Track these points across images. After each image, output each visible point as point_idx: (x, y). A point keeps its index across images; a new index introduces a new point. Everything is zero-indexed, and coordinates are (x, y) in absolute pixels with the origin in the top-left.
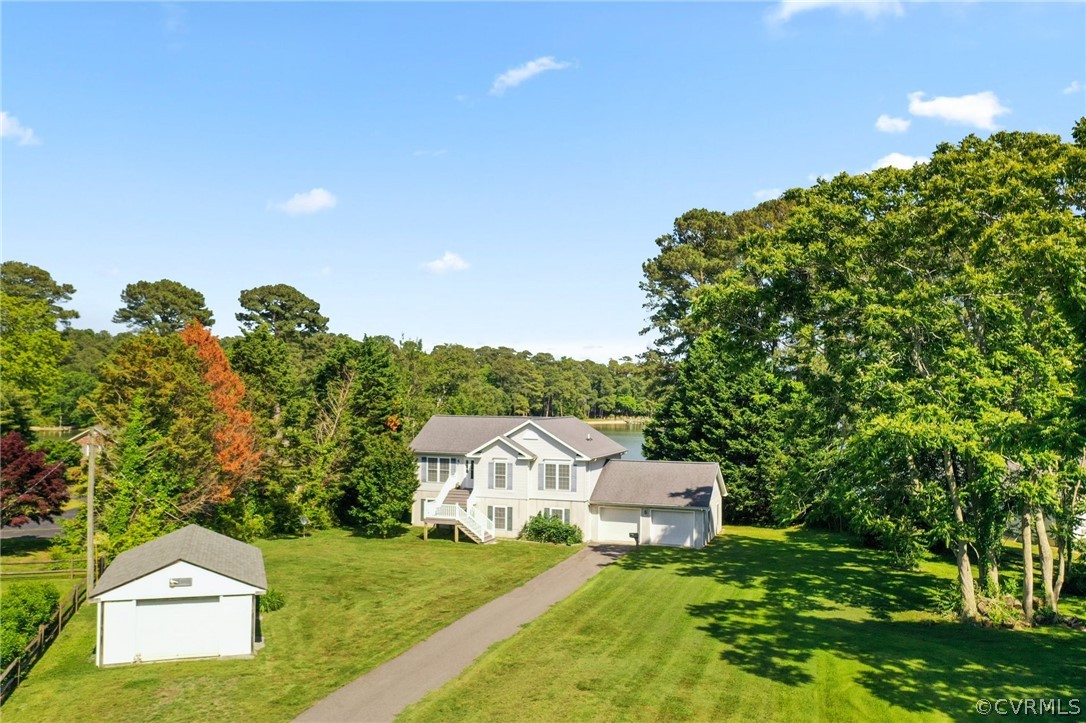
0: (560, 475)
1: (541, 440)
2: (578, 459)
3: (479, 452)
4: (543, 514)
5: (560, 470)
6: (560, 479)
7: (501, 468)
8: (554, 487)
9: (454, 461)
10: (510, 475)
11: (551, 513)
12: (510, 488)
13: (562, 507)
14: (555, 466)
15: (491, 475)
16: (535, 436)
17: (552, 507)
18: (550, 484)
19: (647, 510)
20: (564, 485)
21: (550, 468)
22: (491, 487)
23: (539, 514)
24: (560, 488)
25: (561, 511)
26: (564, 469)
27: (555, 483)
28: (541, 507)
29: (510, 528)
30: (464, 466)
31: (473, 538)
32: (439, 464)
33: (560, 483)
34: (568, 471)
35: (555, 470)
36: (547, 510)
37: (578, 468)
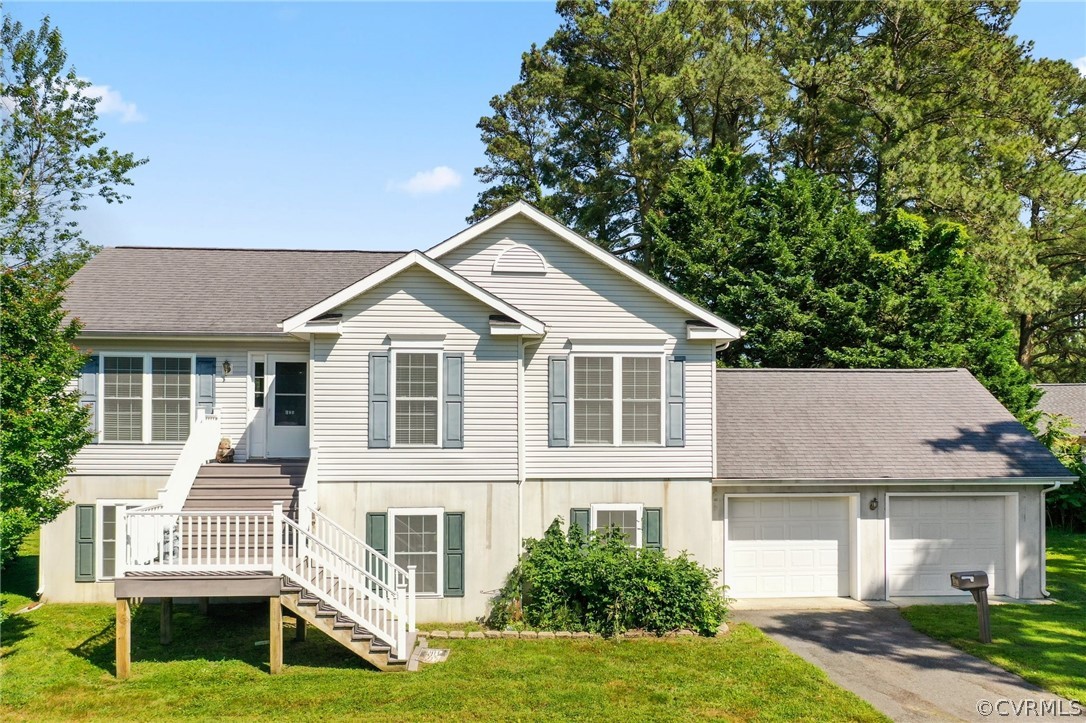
0: (626, 392)
1: (555, 275)
2: (695, 334)
3: (332, 316)
4: (565, 529)
5: (626, 378)
6: (626, 406)
7: (418, 372)
8: (609, 437)
9: (207, 366)
10: (457, 398)
11: (594, 526)
12: (456, 442)
13: (635, 501)
14: (608, 362)
15: (377, 398)
16: (534, 260)
17: (599, 501)
18: (593, 426)
19: (876, 496)
20: (643, 426)
21: (593, 371)
22: (377, 442)
23: (554, 531)
24: (627, 436)
25: (631, 515)
26: (642, 371)
27: (609, 422)
28: (557, 505)
29: (456, 588)
30: (250, 383)
31: (357, 648)
32: (147, 379)
33: (626, 421)
34: (656, 377)
35: (609, 378)
36: (579, 515)
37: (689, 367)
